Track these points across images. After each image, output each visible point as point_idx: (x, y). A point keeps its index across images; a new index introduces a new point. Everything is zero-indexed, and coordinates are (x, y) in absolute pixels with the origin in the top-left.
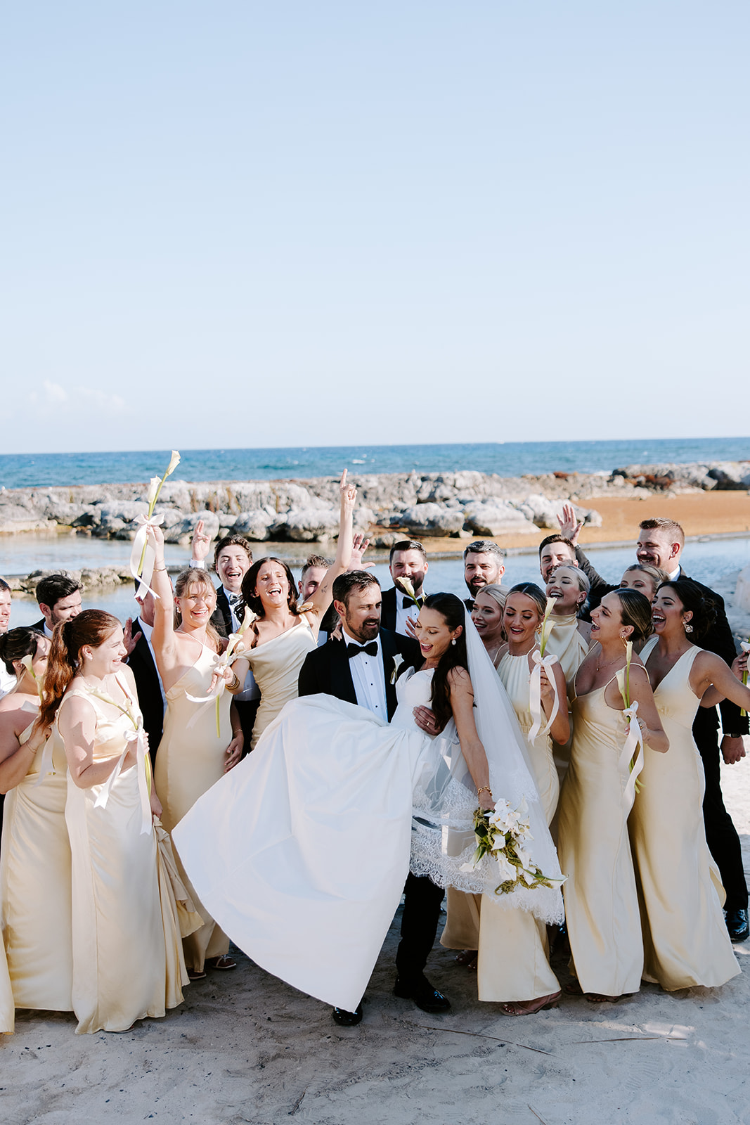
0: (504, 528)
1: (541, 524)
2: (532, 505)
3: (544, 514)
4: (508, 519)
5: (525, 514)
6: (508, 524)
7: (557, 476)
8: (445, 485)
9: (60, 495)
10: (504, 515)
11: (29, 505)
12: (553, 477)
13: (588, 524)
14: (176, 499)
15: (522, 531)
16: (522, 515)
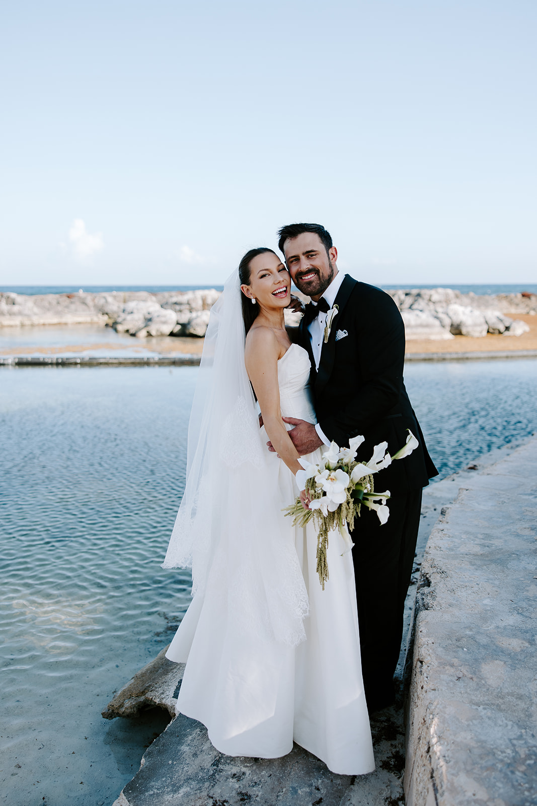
0: (415, 334)
1: (457, 331)
2: (451, 314)
3: (461, 322)
4: (422, 326)
5: (441, 322)
6: (420, 330)
7: (524, 295)
8: (423, 299)
9: (115, 297)
10: (419, 322)
11: (91, 303)
12: (519, 296)
13: (507, 333)
14: (191, 302)
15: (433, 337)
16: (437, 323)
